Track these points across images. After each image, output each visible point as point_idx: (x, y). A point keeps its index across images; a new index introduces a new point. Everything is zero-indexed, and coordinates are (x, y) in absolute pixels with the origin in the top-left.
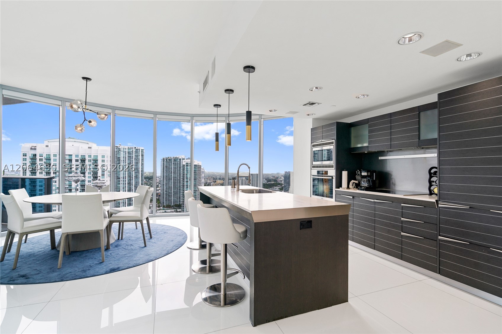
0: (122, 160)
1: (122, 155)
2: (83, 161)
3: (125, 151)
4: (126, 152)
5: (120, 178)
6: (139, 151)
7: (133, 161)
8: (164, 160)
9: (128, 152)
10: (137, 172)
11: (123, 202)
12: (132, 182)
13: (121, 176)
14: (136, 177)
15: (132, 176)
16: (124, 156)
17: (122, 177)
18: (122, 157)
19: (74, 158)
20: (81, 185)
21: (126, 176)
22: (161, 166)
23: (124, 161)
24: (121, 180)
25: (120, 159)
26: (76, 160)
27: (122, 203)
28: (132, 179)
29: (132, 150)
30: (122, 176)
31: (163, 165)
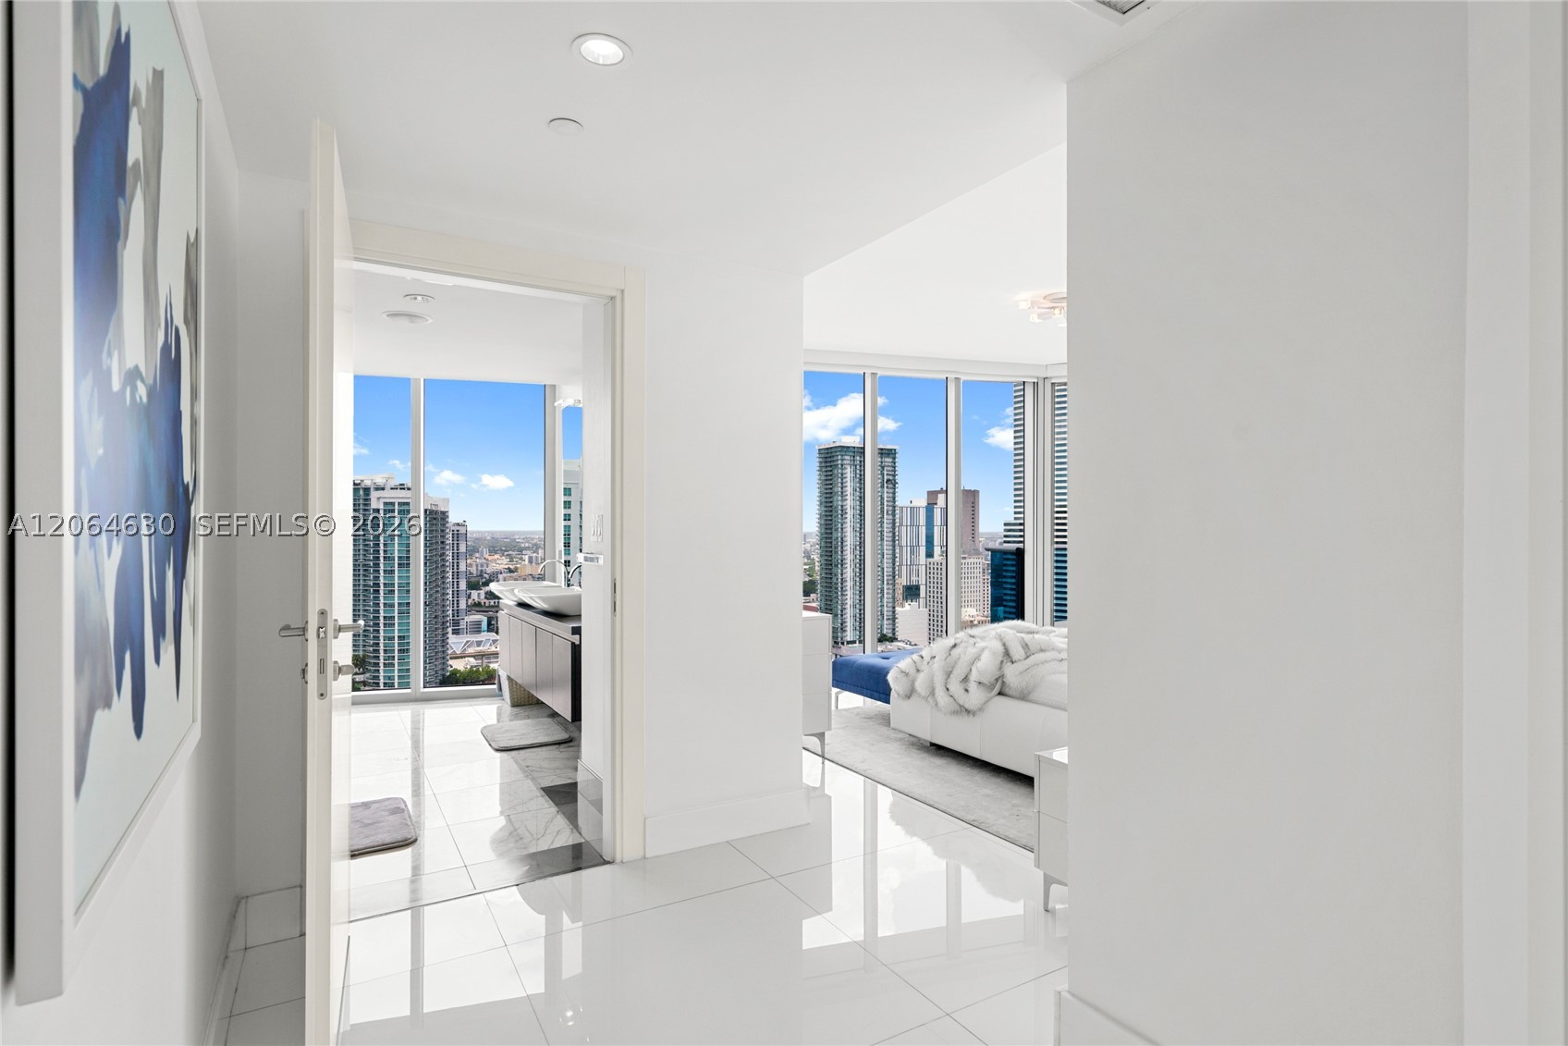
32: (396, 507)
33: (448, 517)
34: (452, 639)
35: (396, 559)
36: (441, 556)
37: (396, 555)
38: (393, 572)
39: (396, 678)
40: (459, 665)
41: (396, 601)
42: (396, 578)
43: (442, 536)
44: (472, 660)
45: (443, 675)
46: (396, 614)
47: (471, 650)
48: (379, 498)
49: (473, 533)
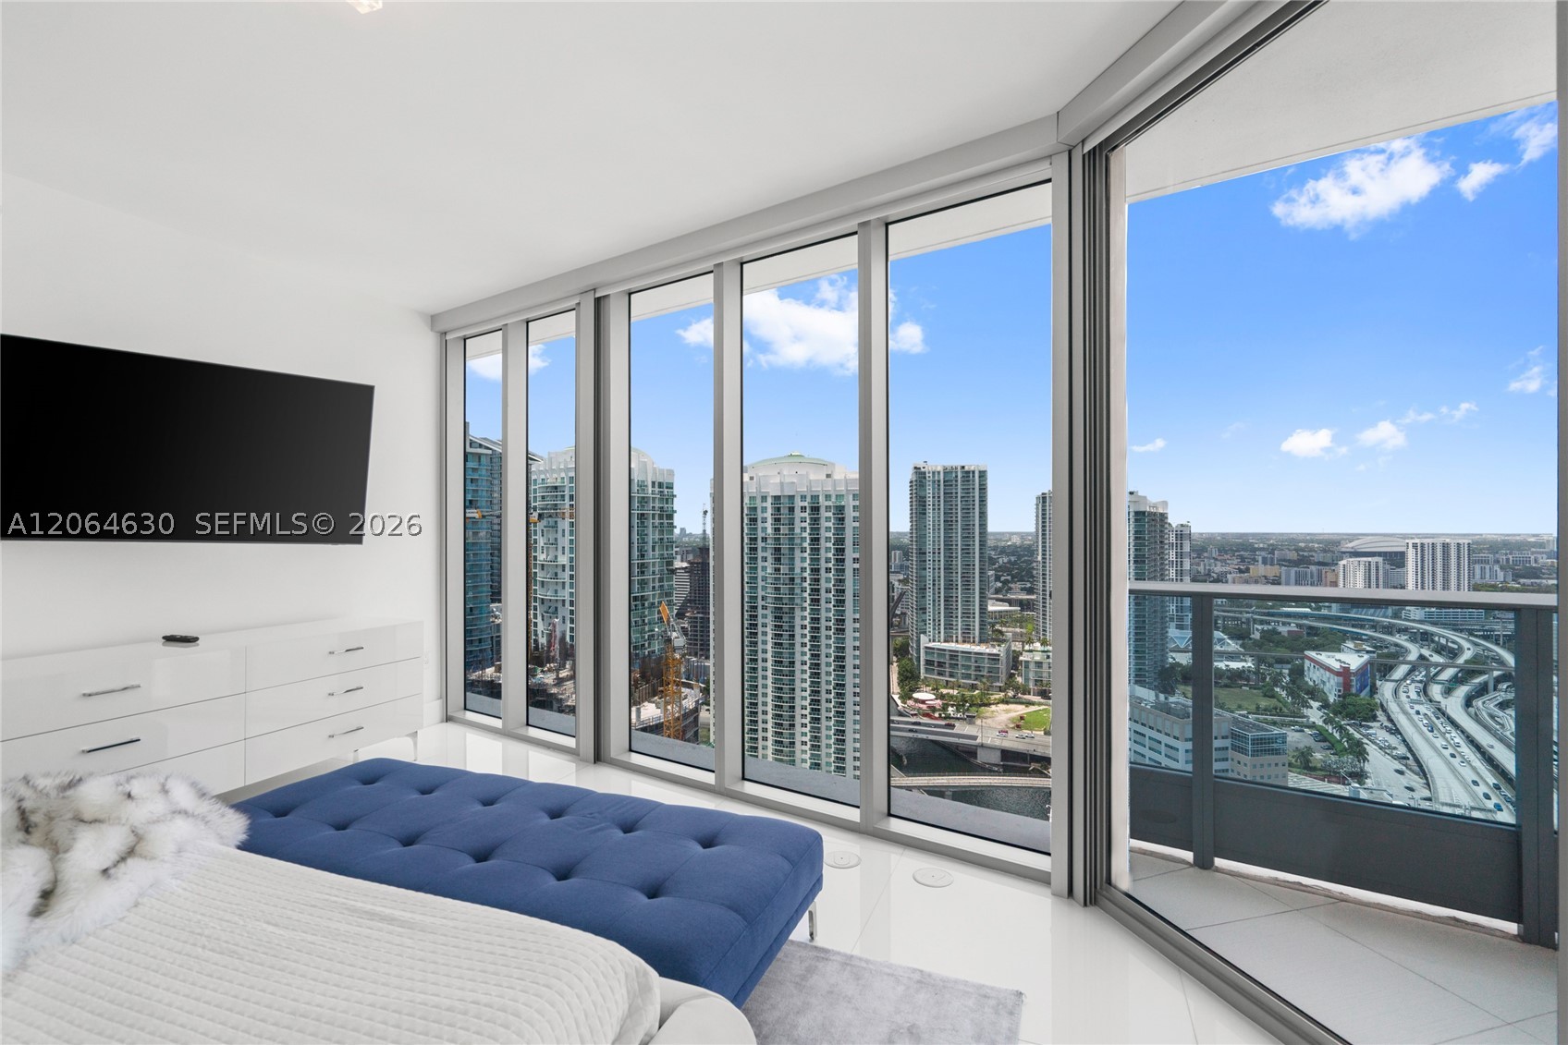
0: (931, 503)
1: (929, 491)
2: (815, 509)
3: (936, 478)
4: (939, 481)
5: (925, 553)
6: (974, 476)
7: (957, 505)
8: (1044, 498)
9: (944, 482)
10: (967, 537)
11: (934, 620)
12: (957, 565)
13: (929, 548)
14: (967, 551)
15: (957, 549)
16: (934, 494)
17: (931, 551)
18: (931, 495)
19: (799, 504)
20: (812, 570)
21: (939, 549)
22: (1037, 516)
23: (936, 508)
24: (928, 558)
25: (925, 502)
26: (802, 507)
27: (931, 622)
28: (957, 557)
29: (954, 475)
30: (931, 547)
31: (1043, 514)
33: (1167, 518)
34: (1174, 632)
36: (1159, 554)
43: (1161, 537)
45: (1163, 667)
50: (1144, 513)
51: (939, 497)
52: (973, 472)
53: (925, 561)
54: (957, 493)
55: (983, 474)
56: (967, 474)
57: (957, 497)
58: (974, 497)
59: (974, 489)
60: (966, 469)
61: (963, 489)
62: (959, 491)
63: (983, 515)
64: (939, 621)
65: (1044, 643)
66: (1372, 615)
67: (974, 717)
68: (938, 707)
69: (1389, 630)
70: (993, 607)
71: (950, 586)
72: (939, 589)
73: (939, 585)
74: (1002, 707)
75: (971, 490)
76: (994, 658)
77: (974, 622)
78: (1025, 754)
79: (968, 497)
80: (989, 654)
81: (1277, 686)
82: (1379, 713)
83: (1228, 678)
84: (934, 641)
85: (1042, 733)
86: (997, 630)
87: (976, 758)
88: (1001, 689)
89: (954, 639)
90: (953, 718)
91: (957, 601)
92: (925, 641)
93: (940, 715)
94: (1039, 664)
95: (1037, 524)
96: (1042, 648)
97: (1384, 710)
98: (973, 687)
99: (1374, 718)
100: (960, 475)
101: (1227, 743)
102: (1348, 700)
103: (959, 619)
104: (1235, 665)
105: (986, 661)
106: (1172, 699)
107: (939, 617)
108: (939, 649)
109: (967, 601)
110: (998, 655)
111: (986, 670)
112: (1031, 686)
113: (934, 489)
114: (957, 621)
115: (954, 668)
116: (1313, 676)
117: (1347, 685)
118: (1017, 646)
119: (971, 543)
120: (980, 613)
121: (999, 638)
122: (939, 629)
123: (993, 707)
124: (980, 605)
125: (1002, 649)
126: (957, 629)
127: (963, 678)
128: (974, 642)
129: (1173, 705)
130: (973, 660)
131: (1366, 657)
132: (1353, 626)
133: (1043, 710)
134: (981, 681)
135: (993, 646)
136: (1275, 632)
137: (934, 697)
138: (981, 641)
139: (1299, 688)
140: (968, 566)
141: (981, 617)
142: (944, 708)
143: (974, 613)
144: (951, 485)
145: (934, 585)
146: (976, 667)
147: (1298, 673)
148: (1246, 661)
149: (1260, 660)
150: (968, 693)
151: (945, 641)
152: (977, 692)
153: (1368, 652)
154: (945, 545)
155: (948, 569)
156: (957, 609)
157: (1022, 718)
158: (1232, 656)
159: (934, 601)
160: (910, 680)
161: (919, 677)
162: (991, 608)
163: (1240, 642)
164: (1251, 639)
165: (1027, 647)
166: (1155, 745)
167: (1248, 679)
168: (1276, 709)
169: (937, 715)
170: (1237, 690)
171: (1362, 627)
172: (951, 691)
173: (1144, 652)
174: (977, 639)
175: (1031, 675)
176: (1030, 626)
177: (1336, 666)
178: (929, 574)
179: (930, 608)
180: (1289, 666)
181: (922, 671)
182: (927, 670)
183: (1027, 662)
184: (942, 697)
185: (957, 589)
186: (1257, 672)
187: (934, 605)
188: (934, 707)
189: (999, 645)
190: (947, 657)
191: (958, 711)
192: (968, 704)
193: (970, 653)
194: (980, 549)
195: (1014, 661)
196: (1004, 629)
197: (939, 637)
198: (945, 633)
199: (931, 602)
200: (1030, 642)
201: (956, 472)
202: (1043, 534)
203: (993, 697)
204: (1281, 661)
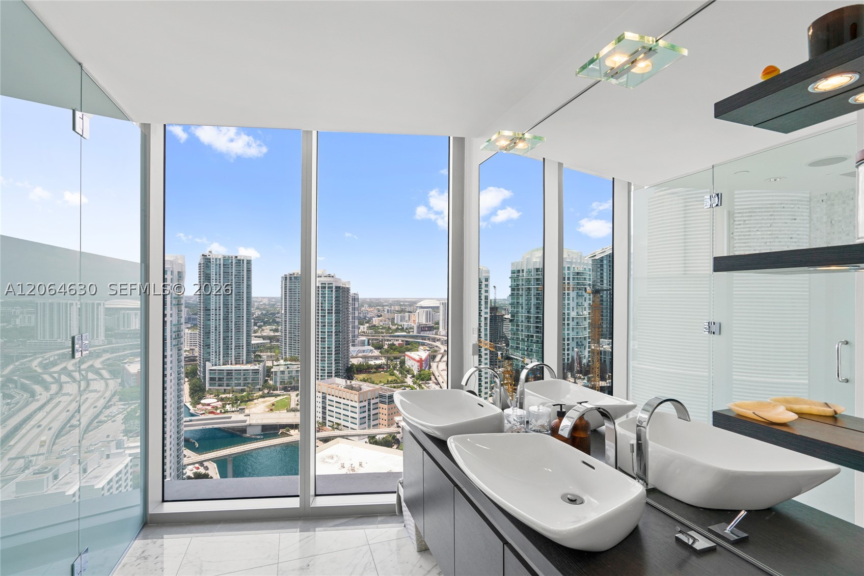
0: (214, 278)
1: (213, 270)
3: (218, 262)
4: (220, 265)
5: (210, 310)
6: (243, 263)
7: (232, 280)
9: (224, 265)
10: (239, 300)
11: (216, 352)
12: (232, 317)
13: (212, 307)
14: (238, 308)
15: (232, 307)
16: (216, 272)
17: (214, 308)
18: (214, 273)
21: (220, 307)
22: (282, 288)
23: (217, 281)
24: (211, 313)
25: (210, 277)
27: (214, 353)
28: (232, 312)
29: (230, 261)
30: (214, 306)
31: (285, 287)
32: (327, 285)
33: (350, 290)
34: (352, 349)
35: (327, 310)
36: (347, 309)
37: (327, 308)
38: (325, 316)
39: (326, 367)
40: (355, 361)
41: (326, 330)
42: (326, 320)
43: (348, 300)
44: (360, 359)
45: (348, 366)
46: (326, 336)
47: (360, 355)
48: (319, 281)
49: (361, 298)
50: (340, 287)
51: (220, 275)
52: (243, 260)
53: (210, 315)
54: (232, 273)
55: (249, 262)
56: (239, 262)
57: (232, 275)
58: (243, 275)
59: (243, 270)
60: (239, 258)
61: (236, 270)
62: (234, 271)
63: (249, 286)
64: (219, 352)
65: (286, 360)
66: (428, 334)
67: (244, 409)
68: (219, 406)
69: (434, 340)
70: (254, 341)
71: (227, 330)
72: (220, 332)
73: (219, 330)
74: (261, 400)
75: (241, 271)
76: (256, 372)
77: (243, 351)
78: (277, 425)
79: (239, 275)
80: (253, 370)
81: (394, 369)
82: (432, 377)
83: (375, 368)
84: (216, 365)
85: (286, 411)
86: (257, 355)
87: (246, 433)
88: (260, 390)
89: (230, 363)
90: (230, 412)
91: (232, 339)
92: (209, 366)
93: (221, 411)
94: (283, 372)
95: (282, 292)
96: (285, 363)
97: (434, 375)
98: (243, 391)
99: (430, 379)
100: (234, 262)
101: (377, 400)
102: (422, 372)
103: (233, 350)
104: (378, 362)
105: (251, 374)
106: (353, 382)
107: (219, 350)
108: (219, 370)
109: (238, 339)
110: (258, 370)
111: (251, 379)
112: (278, 385)
113: (216, 269)
114: (232, 351)
115: (230, 381)
116: (409, 363)
117: (421, 366)
118: (269, 364)
119: (241, 303)
120: (247, 345)
121: (258, 359)
122: (219, 357)
123: (255, 401)
124: (247, 341)
125: (260, 366)
126: (231, 357)
127: (235, 386)
128: (243, 363)
129: (354, 386)
130: (242, 374)
131: (428, 352)
132: (422, 339)
133: (285, 398)
134: (248, 387)
135: (255, 365)
136: (393, 344)
137: (216, 400)
138: (248, 362)
139: (403, 369)
140: (239, 317)
141: (247, 348)
142: (224, 406)
143: (243, 346)
144: (229, 268)
145: (216, 330)
146: (244, 378)
147: (403, 363)
148: (382, 359)
149: (388, 359)
150: (239, 395)
151: (224, 365)
152: (245, 393)
153: (428, 350)
154: (223, 305)
155: (226, 319)
156: (232, 344)
157: (273, 405)
158: (376, 358)
159: (216, 340)
160: (198, 392)
161: (205, 389)
162: (253, 342)
163: (379, 350)
164: (384, 349)
165: (275, 363)
166: (346, 407)
167: (383, 368)
168: (395, 380)
169: (218, 411)
170: (379, 374)
171: (425, 339)
172: (228, 395)
173: (339, 360)
174: (244, 362)
175: (278, 380)
176: (277, 351)
177: (417, 358)
178: (212, 324)
179: (213, 345)
180: (399, 360)
181: (207, 385)
182: (211, 385)
183: (275, 372)
184: (222, 400)
185: (232, 332)
186: (387, 365)
187: (216, 343)
188: (217, 407)
189: (259, 364)
190: (225, 374)
191: (233, 407)
192: (239, 402)
193: (240, 370)
194: (247, 307)
195: (268, 372)
196: (261, 354)
197: (219, 362)
198: (223, 359)
199: (214, 341)
200: (277, 360)
201: (232, 260)
202: (285, 298)
203: (255, 395)
204: (396, 358)
